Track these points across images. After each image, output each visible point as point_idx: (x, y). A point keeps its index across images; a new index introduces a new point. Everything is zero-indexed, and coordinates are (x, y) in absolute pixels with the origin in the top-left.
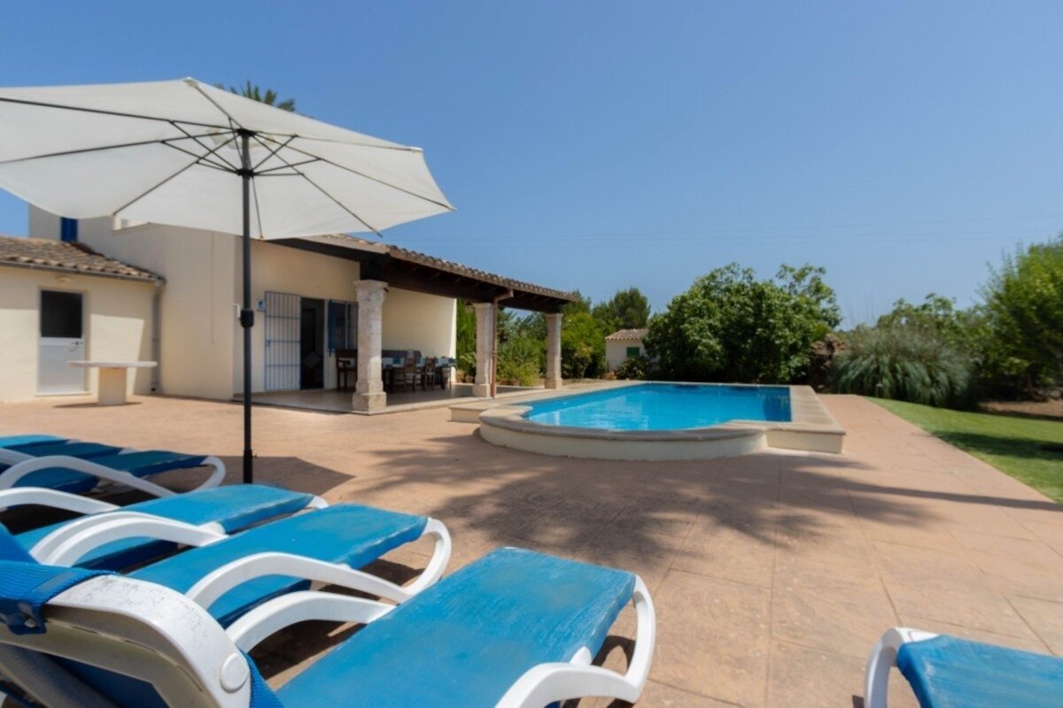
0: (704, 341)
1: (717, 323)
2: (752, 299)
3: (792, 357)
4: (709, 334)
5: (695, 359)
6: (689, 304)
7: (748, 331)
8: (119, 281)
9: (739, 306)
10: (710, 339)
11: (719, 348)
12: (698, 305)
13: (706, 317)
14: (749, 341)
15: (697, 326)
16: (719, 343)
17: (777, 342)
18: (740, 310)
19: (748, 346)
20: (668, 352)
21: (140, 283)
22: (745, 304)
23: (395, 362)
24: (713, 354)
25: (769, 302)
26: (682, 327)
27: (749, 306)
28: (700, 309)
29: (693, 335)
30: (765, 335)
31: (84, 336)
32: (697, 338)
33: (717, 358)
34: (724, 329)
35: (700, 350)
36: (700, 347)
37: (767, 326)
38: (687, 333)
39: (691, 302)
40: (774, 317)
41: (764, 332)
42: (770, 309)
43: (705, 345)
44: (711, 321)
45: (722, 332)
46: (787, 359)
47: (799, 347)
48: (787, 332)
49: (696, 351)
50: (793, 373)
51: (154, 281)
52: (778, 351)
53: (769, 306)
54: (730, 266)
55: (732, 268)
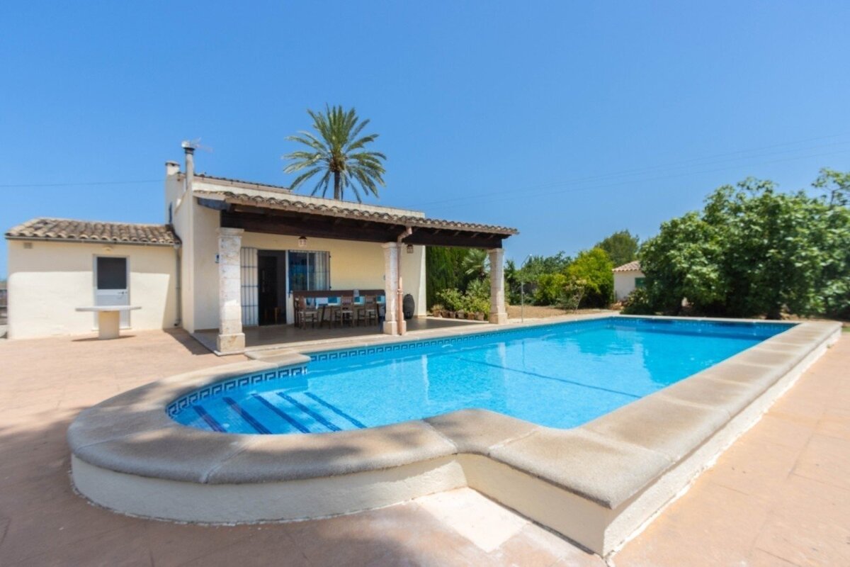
0: (695, 268)
1: (715, 248)
2: (761, 214)
3: (829, 283)
4: (703, 259)
5: (684, 290)
6: (681, 229)
7: (757, 253)
8: (146, 247)
9: (742, 225)
10: (705, 265)
11: (713, 276)
12: (690, 229)
13: (700, 242)
14: (761, 265)
15: (685, 252)
16: (715, 271)
17: (798, 265)
18: (744, 229)
19: (757, 272)
20: (656, 283)
21: (164, 248)
22: (751, 222)
23: (330, 301)
24: (707, 282)
25: (786, 216)
26: (668, 254)
27: (755, 224)
28: (693, 232)
29: (680, 263)
30: (779, 256)
31: (127, 288)
32: (685, 265)
33: (713, 288)
34: (725, 254)
35: (689, 279)
36: (689, 276)
37: (784, 246)
38: (673, 261)
39: (682, 226)
40: (796, 235)
41: (779, 253)
42: (789, 227)
43: (696, 273)
44: (707, 246)
45: (723, 257)
46: (820, 285)
47: (841, 269)
48: (815, 251)
49: (685, 281)
50: (831, 302)
51: (173, 246)
52: (802, 277)
53: (788, 221)
54: (745, 182)
55: (748, 184)
